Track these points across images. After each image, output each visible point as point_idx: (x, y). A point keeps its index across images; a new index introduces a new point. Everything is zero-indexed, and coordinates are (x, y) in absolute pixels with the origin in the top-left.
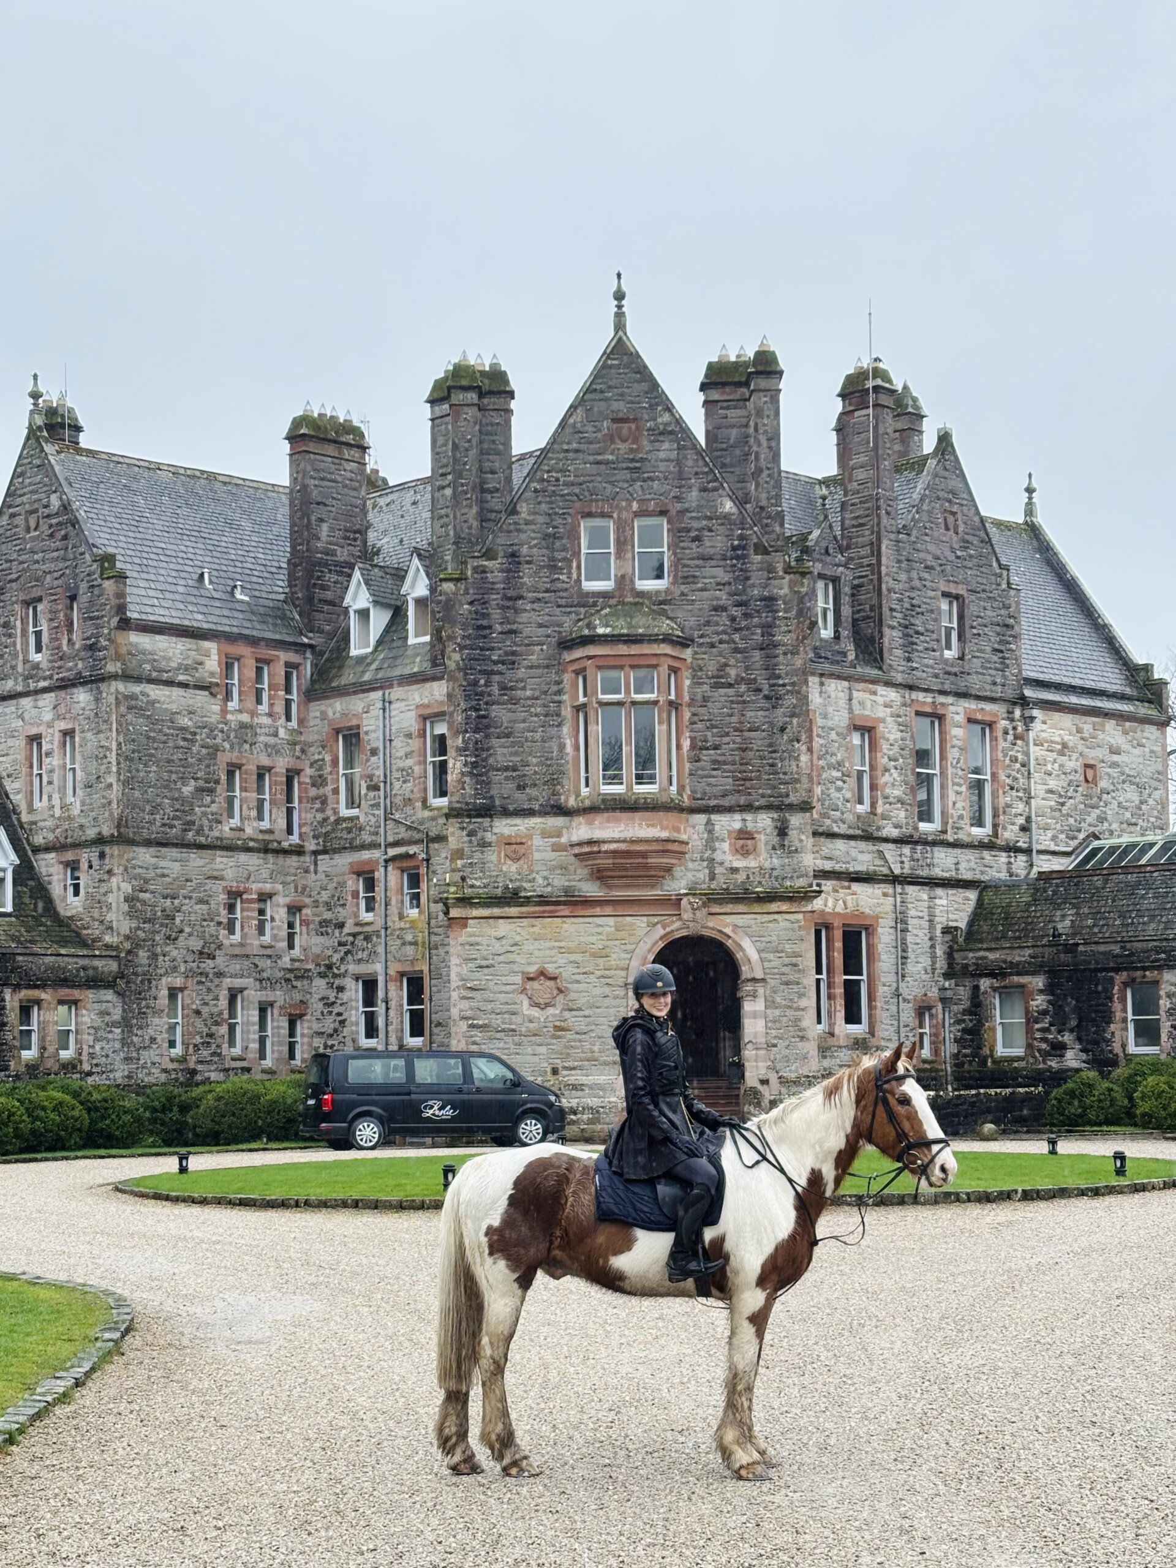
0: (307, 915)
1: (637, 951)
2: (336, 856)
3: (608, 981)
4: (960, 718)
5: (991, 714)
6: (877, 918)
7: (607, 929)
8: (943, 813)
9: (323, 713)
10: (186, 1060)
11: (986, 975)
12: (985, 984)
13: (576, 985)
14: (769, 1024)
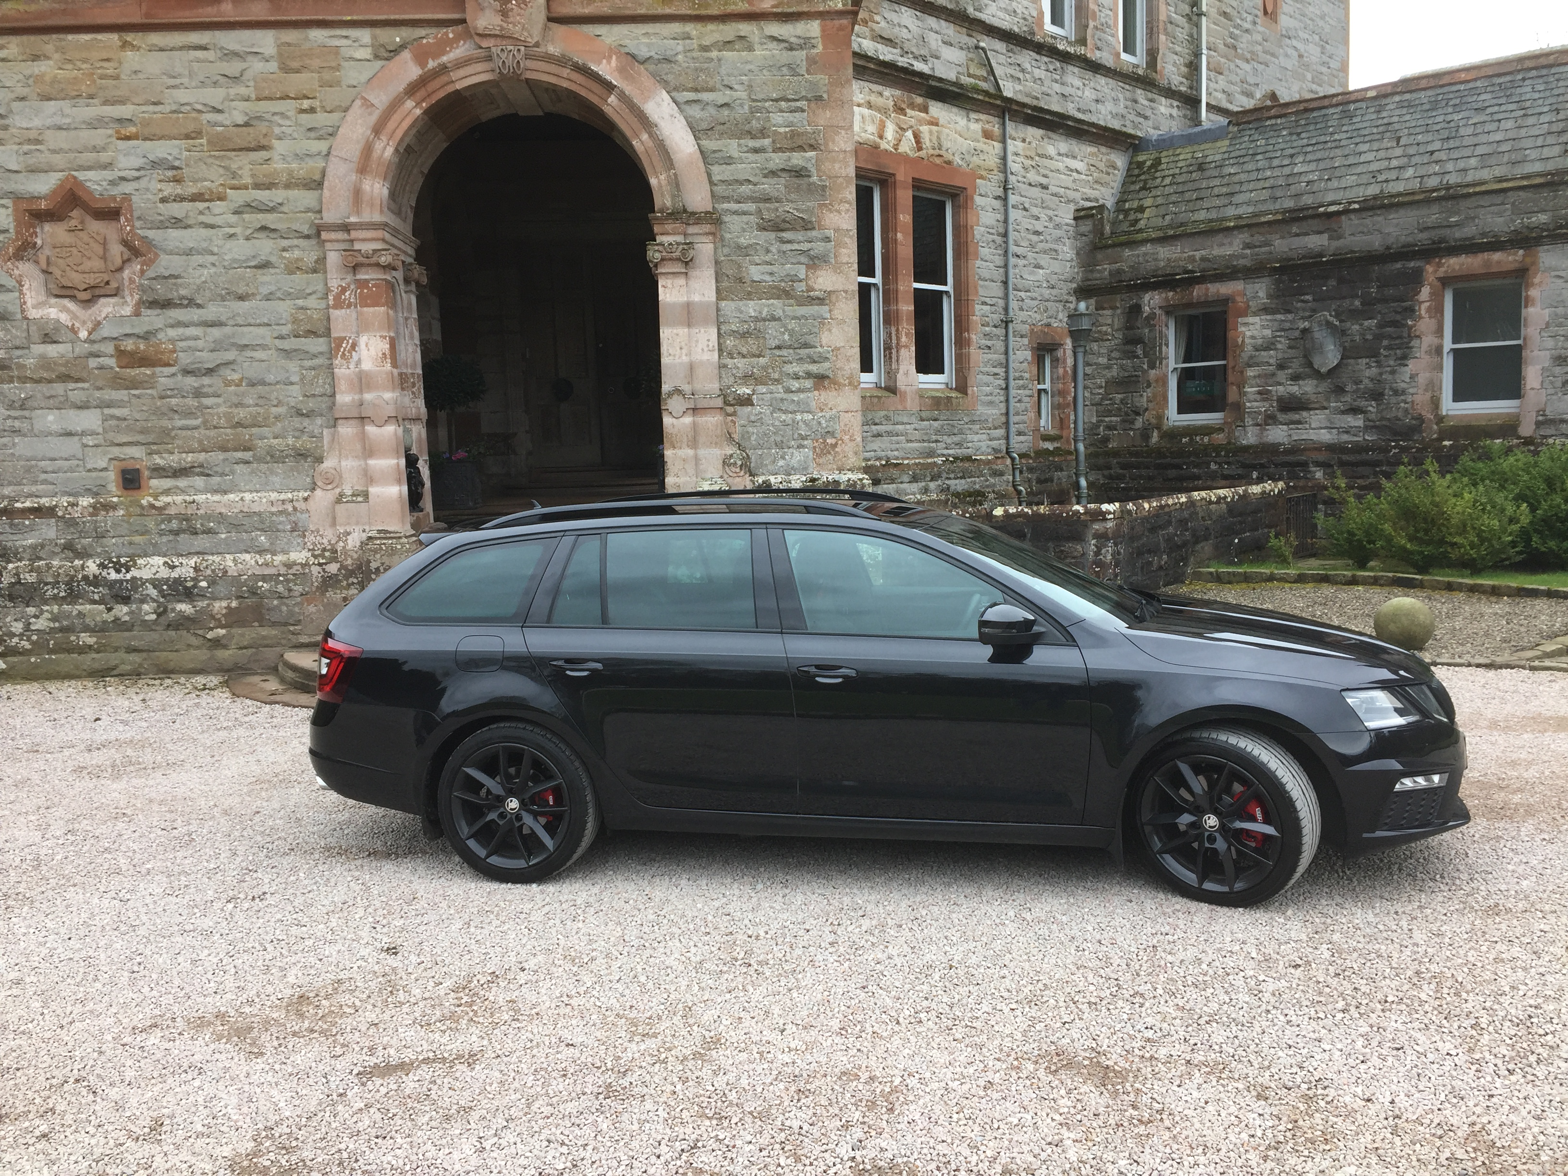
1: (346, 130)
6: (974, 175)
7: (257, 66)
8: (1079, 9)
11: (1155, 286)
12: (1152, 301)
13: (174, 233)
14: (729, 343)
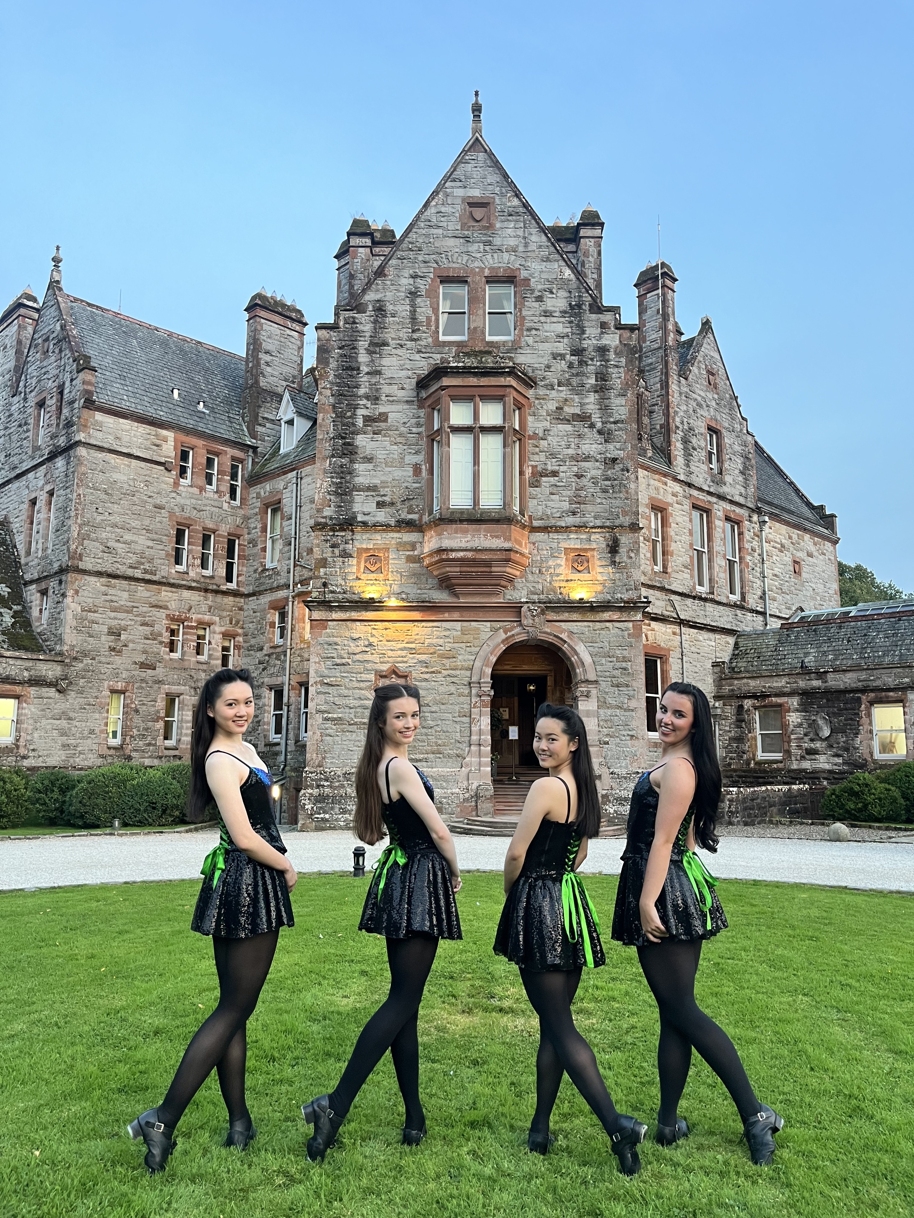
0: (239, 642)
1: (481, 653)
2: (261, 597)
3: (454, 679)
4: (720, 514)
5: (739, 515)
6: (669, 650)
7: (455, 633)
8: (710, 580)
9: (258, 494)
10: (122, 747)
11: (749, 697)
12: (748, 704)
13: (424, 684)
14: (601, 723)
